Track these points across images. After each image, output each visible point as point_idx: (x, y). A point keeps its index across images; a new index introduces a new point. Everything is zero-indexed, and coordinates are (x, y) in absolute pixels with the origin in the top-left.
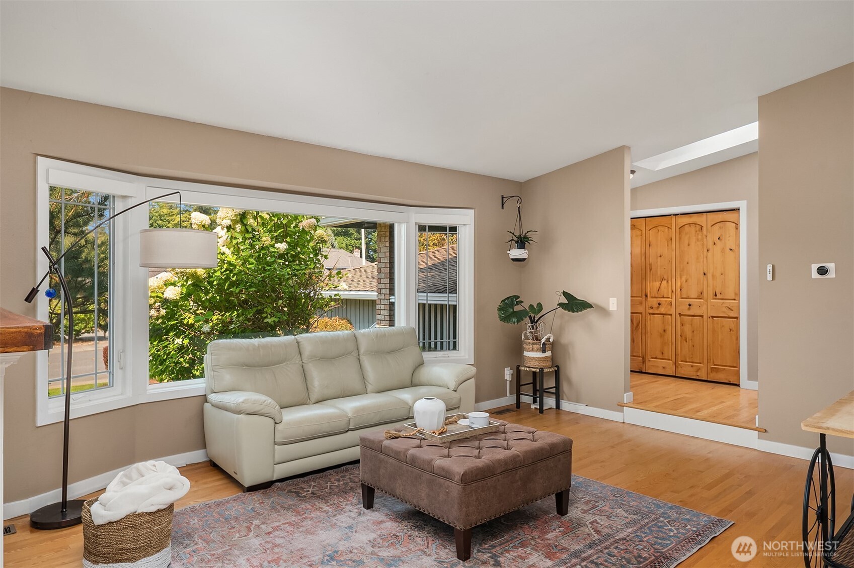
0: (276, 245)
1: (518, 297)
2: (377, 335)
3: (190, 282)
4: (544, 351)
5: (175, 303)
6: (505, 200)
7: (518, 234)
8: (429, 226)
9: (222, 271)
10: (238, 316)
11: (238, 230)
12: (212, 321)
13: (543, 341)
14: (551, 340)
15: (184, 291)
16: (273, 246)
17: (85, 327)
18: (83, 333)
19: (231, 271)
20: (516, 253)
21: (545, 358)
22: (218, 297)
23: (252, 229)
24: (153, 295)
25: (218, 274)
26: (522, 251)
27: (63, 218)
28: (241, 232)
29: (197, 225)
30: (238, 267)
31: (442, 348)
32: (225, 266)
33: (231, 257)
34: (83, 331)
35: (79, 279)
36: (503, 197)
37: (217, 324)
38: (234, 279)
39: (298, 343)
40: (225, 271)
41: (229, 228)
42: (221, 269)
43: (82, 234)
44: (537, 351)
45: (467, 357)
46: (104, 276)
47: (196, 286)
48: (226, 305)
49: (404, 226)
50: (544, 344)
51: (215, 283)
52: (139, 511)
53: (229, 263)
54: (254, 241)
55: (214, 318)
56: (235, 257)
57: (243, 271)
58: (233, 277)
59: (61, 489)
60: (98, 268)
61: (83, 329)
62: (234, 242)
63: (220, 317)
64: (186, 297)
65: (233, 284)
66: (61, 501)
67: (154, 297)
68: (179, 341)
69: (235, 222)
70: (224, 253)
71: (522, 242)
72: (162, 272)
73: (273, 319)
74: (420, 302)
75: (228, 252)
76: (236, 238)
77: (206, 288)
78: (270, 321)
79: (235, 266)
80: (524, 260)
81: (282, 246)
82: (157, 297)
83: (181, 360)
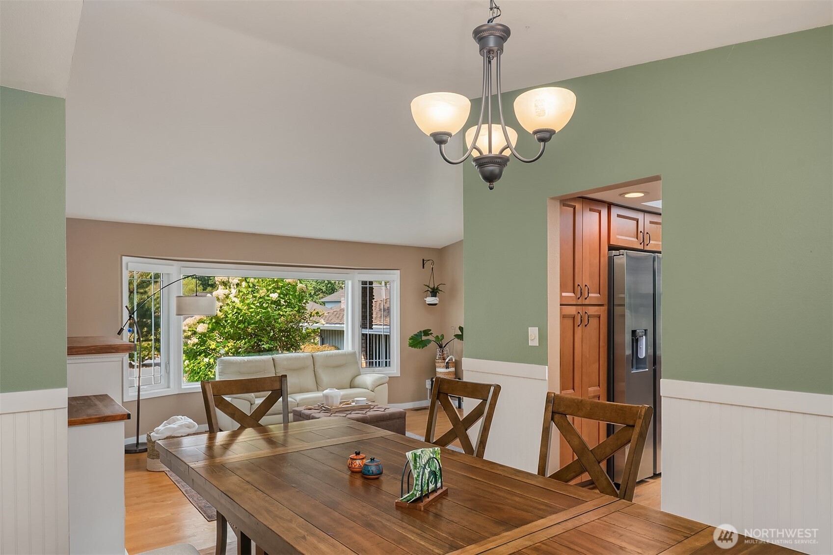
0: (271, 295)
1: (430, 330)
2: (327, 355)
3: (214, 321)
4: (447, 367)
5: (204, 334)
6: (425, 262)
7: (432, 286)
8: (369, 282)
9: (234, 313)
10: (245, 344)
11: (243, 286)
12: (228, 347)
13: (447, 361)
14: (454, 360)
15: (210, 327)
16: (268, 296)
17: (148, 354)
18: (147, 360)
19: (239, 314)
20: (430, 300)
21: (449, 373)
22: (232, 331)
23: (253, 285)
24: (190, 329)
25: (230, 315)
26: (434, 298)
27: (135, 284)
28: (245, 287)
29: (219, 282)
30: (243, 311)
31: (379, 365)
32: (235, 310)
33: (239, 304)
34: (147, 358)
35: (145, 320)
36: (423, 260)
37: (232, 349)
38: (241, 319)
39: (273, 359)
40: (235, 314)
41: (238, 285)
42: (233, 312)
43: (146, 292)
44: (443, 367)
45: (395, 372)
46: (158, 318)
47: (217, 323)
48: (236, 337)
49: (350, 283)
50: (447, 363)
51: (229, 321)
52: (173, 435)
53: (238, 309)
54: (254, 293)
55: (229, 345)
56: (242, 304)
57: (246, 313)
58: (240, 317)
59: (136, 437)
60: (155, 313)
61: (146, 356)
62: (241, 294)
63: (233, 344)
64: (212, 330)
65: (240, 322)
66: (136, 442)
67: (190, 331)
68: (206, 360)
69: (241, 281)
70: (234, 302)
71: (434, 292)
72: (189, 317)
73: (268, 345)
74: (363, 332)
75: (237, 300)
76: (242, 292)
77: (224, 324)
78: (265, 346)
79: (241, 310)
80: (436, 304)
81: (274, 296)
82: (193, 330)
83: (209, 373)
